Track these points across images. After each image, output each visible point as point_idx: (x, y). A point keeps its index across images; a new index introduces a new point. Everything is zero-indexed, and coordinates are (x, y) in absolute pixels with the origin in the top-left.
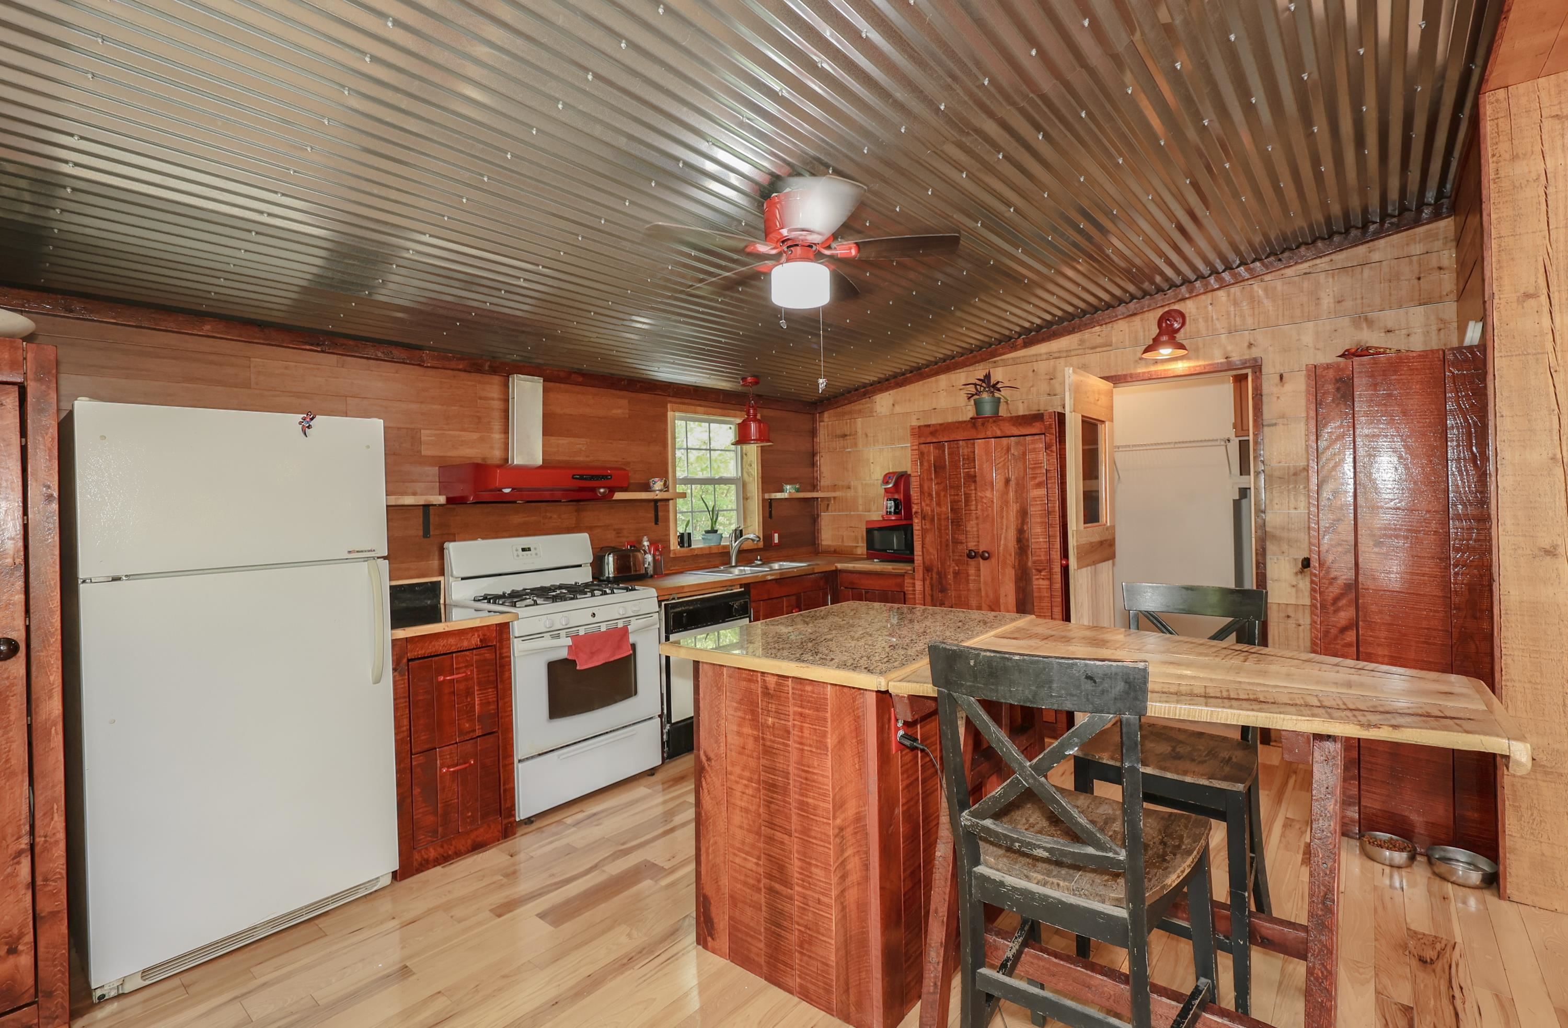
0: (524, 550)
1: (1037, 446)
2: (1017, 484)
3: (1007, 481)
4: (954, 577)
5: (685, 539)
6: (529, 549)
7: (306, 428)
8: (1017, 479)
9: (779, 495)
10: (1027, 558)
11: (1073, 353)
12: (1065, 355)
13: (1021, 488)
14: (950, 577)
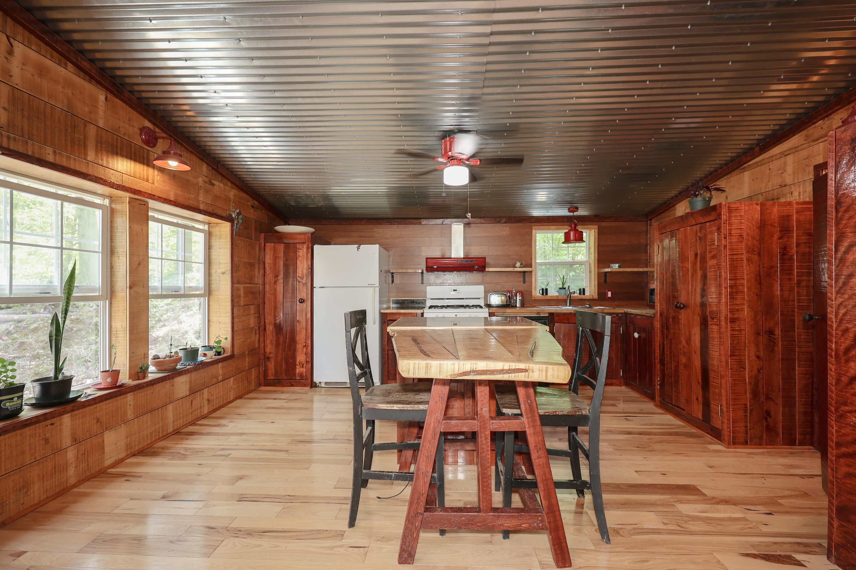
0: (454, 290)
1: (712, 229)
2: (701, 257)
3: (696, 255)
4: (673, 321)
5: (545, 291)
6: (456, 290)
7: (358, 248)
8: (701, 253)
9: (607, 270)
10: (706, 309)
11: (799, 148)
12: (793, 151)
13: (704, 260)
14: (671, 320)
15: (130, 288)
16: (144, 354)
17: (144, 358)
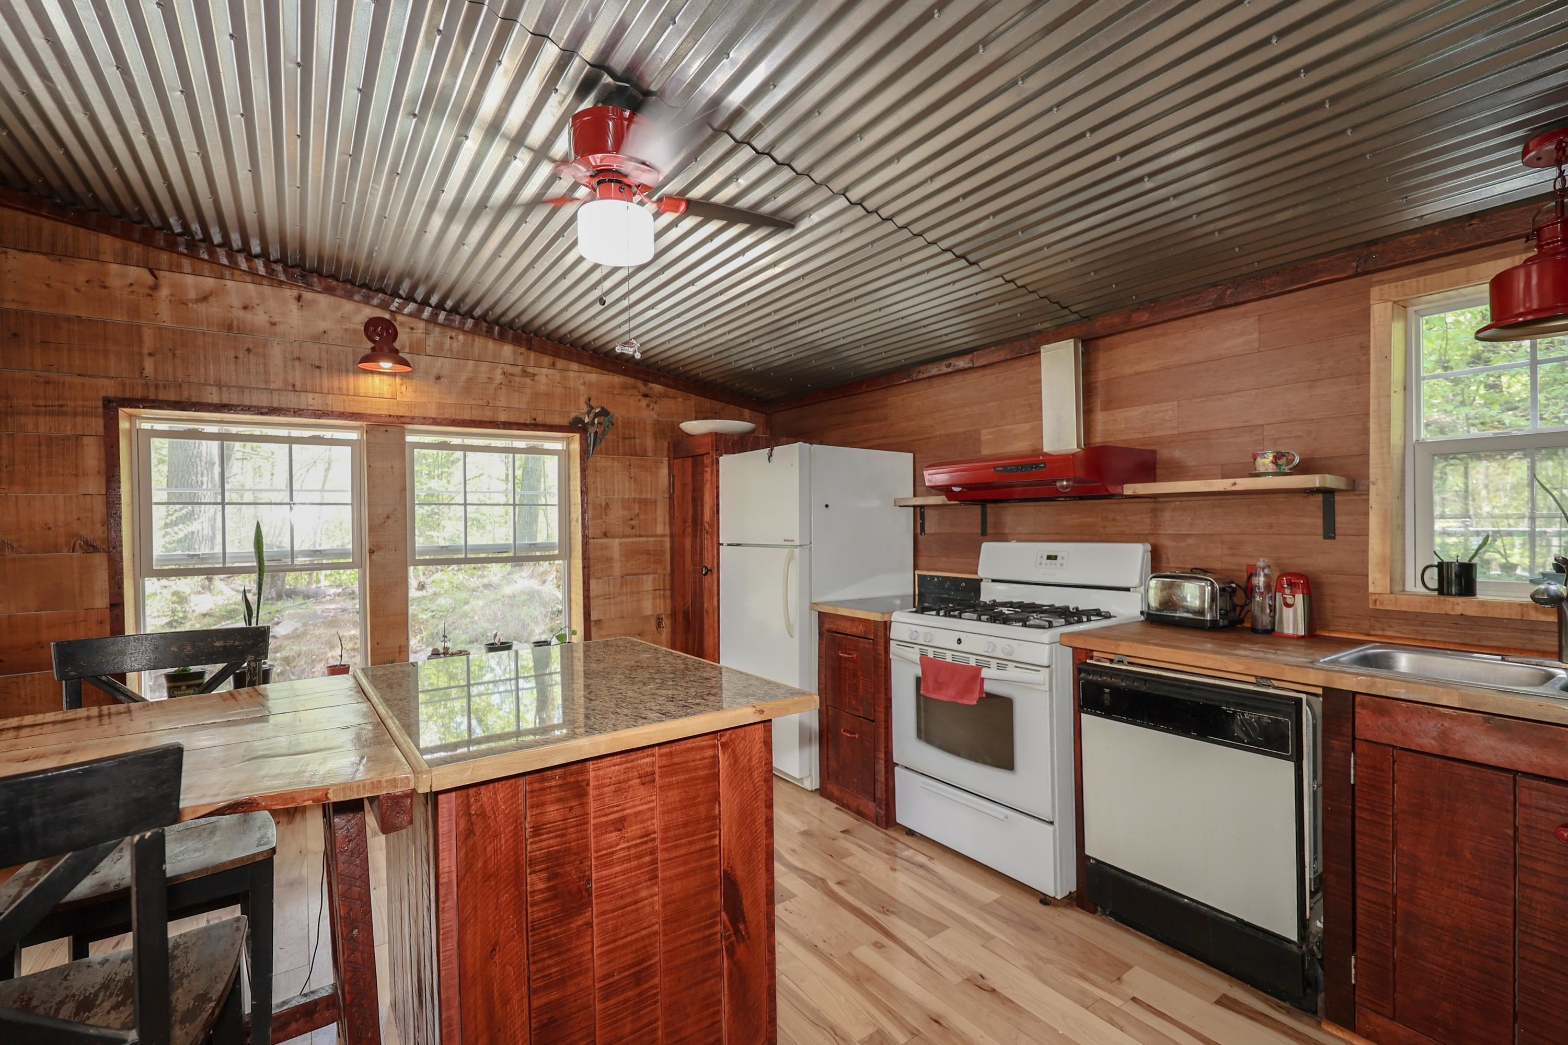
0: (1049, 558)
6: (1055, 558)
15: (371, 552)
16: (400, 647)
17: (400, 652)
